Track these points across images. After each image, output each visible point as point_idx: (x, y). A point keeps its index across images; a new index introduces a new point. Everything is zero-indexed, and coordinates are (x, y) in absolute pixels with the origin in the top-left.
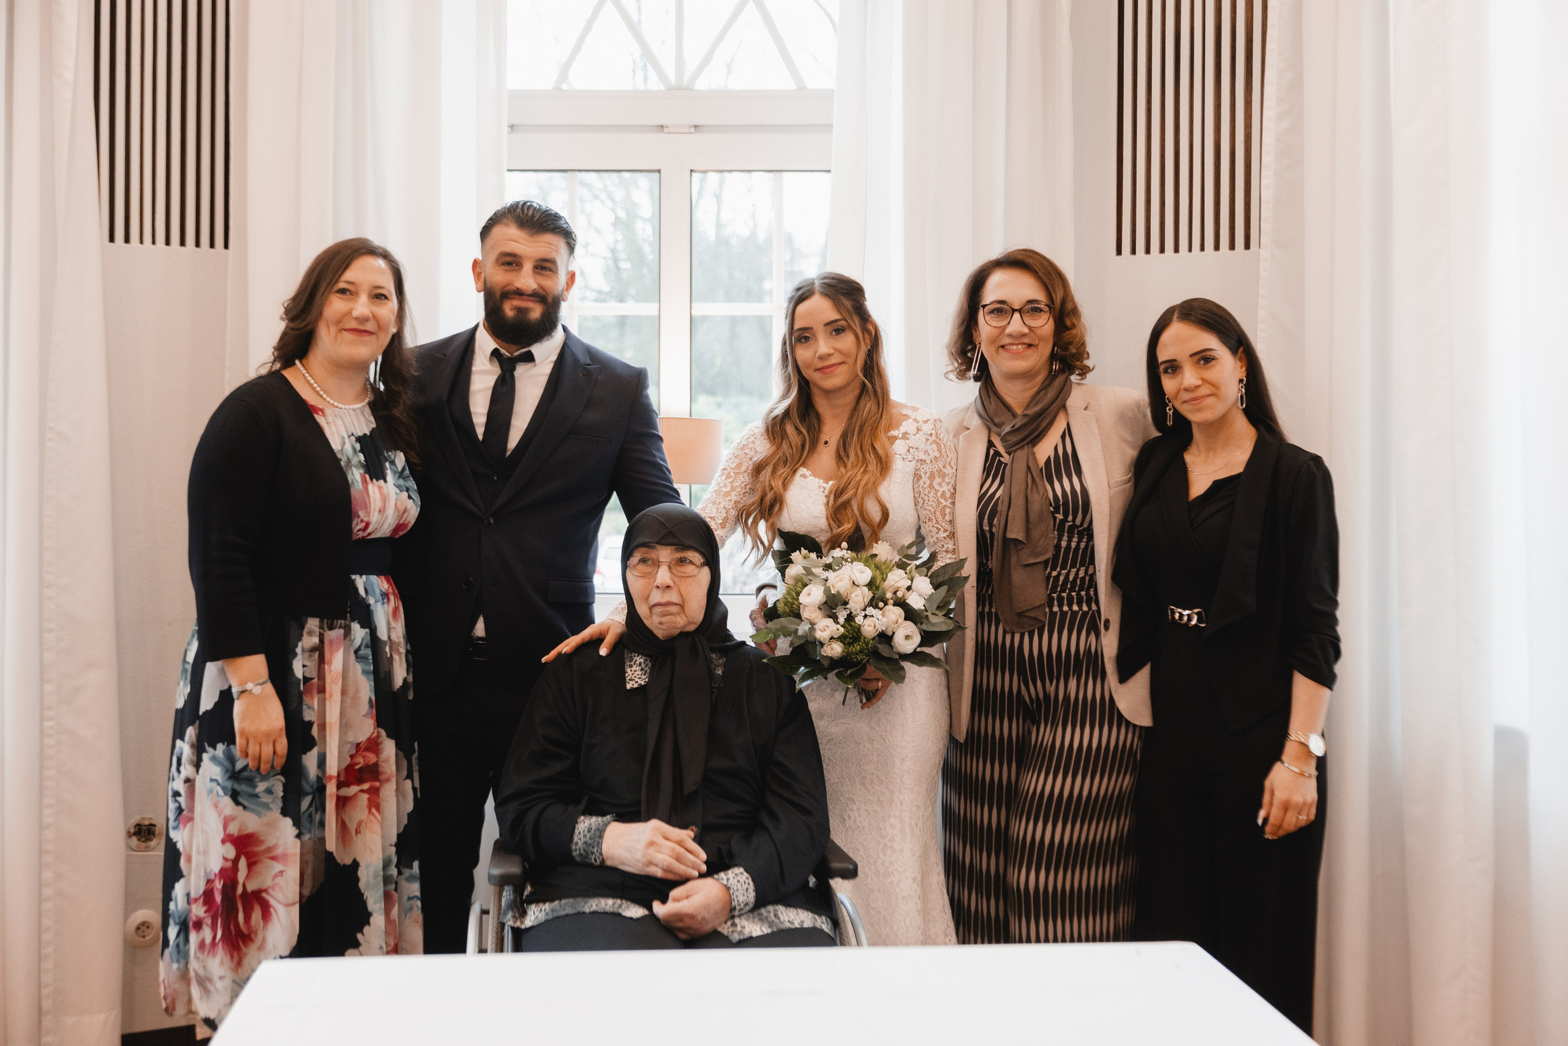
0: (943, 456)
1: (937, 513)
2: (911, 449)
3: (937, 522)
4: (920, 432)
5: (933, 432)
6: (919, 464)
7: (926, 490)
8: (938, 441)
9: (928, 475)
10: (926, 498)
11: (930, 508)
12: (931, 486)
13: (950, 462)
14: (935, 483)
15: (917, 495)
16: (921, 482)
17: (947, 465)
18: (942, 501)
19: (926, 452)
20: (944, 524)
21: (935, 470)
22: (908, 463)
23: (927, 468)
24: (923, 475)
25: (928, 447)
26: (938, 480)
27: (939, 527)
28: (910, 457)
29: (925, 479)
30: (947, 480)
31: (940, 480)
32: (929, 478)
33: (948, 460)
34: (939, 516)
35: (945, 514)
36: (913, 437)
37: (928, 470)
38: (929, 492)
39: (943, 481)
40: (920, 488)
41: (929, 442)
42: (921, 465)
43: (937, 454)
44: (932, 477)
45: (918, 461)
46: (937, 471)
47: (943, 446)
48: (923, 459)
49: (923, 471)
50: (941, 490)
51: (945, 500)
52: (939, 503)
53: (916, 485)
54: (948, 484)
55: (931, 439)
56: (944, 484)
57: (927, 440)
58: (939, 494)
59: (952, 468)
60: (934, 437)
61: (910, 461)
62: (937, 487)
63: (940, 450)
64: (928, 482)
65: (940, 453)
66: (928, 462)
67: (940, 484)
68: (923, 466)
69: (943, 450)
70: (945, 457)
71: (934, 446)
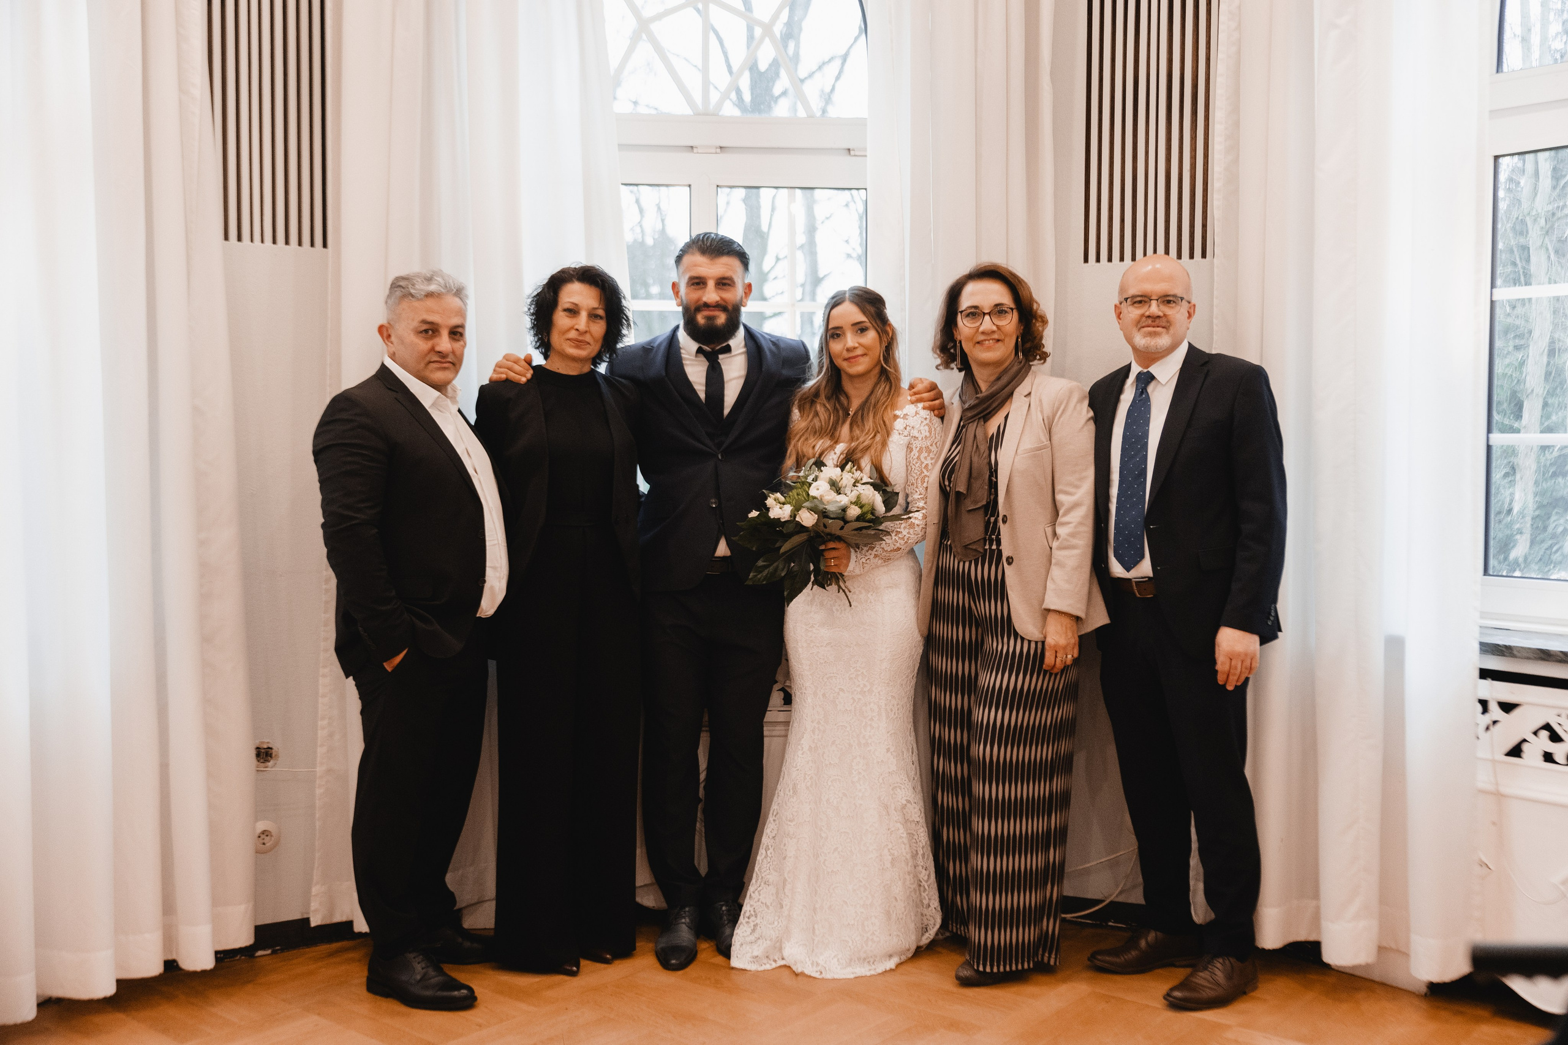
0: (932, 437)
1: (919, 480)
2: (908, 427)
3: (917, 487)
4: (917, 415)
5: (928, 417)
6: (912, 439)
7: (915, 461)
9: (918, 449)
10: (913, 467)
11: (915, 475)
12: (918, 458)
13: (938, 442)
15: (908, 464)
16: (912, 454)
17: (934, 444)
18: (925, 471)
19: (919, 431)
21: (924, 446)
22: (903, 438)
23: (917, 444)
24: (914, 449)
25: (922, 428)
26: (924, 454)
27: (918, 490)
28: (906, 433)
29: (915, 452)
32: (918, 451)
34: (920, 482)
36: (912, 418)
37: (918, 445)
38: (917, 463)
39: (928, 456)
40: (911, 459)
41: (924, 424)
42: (914, 440)
43: (928, 434)
44: (920, 451)
45: (912, 437)
47: (933, 429)
48: (917, 436)
49: (915, 445)
50: (926, 462)
52: (922, 472)
53: (909, 456)
54: (932, 459)
55: (925, 422)
57: (922, 422)
58: (923, 466)
59: (937, 447)
60: (928, 421)
61: (905, 436)
62: (923, 460)
63: (930, 432)
64: (917, 454)
65: (930, 434)
66: (920, 439)
67: (926, 458)
68: (915, 442)
69: (933, 432)
70: (934, 438)
71: (927, 428)
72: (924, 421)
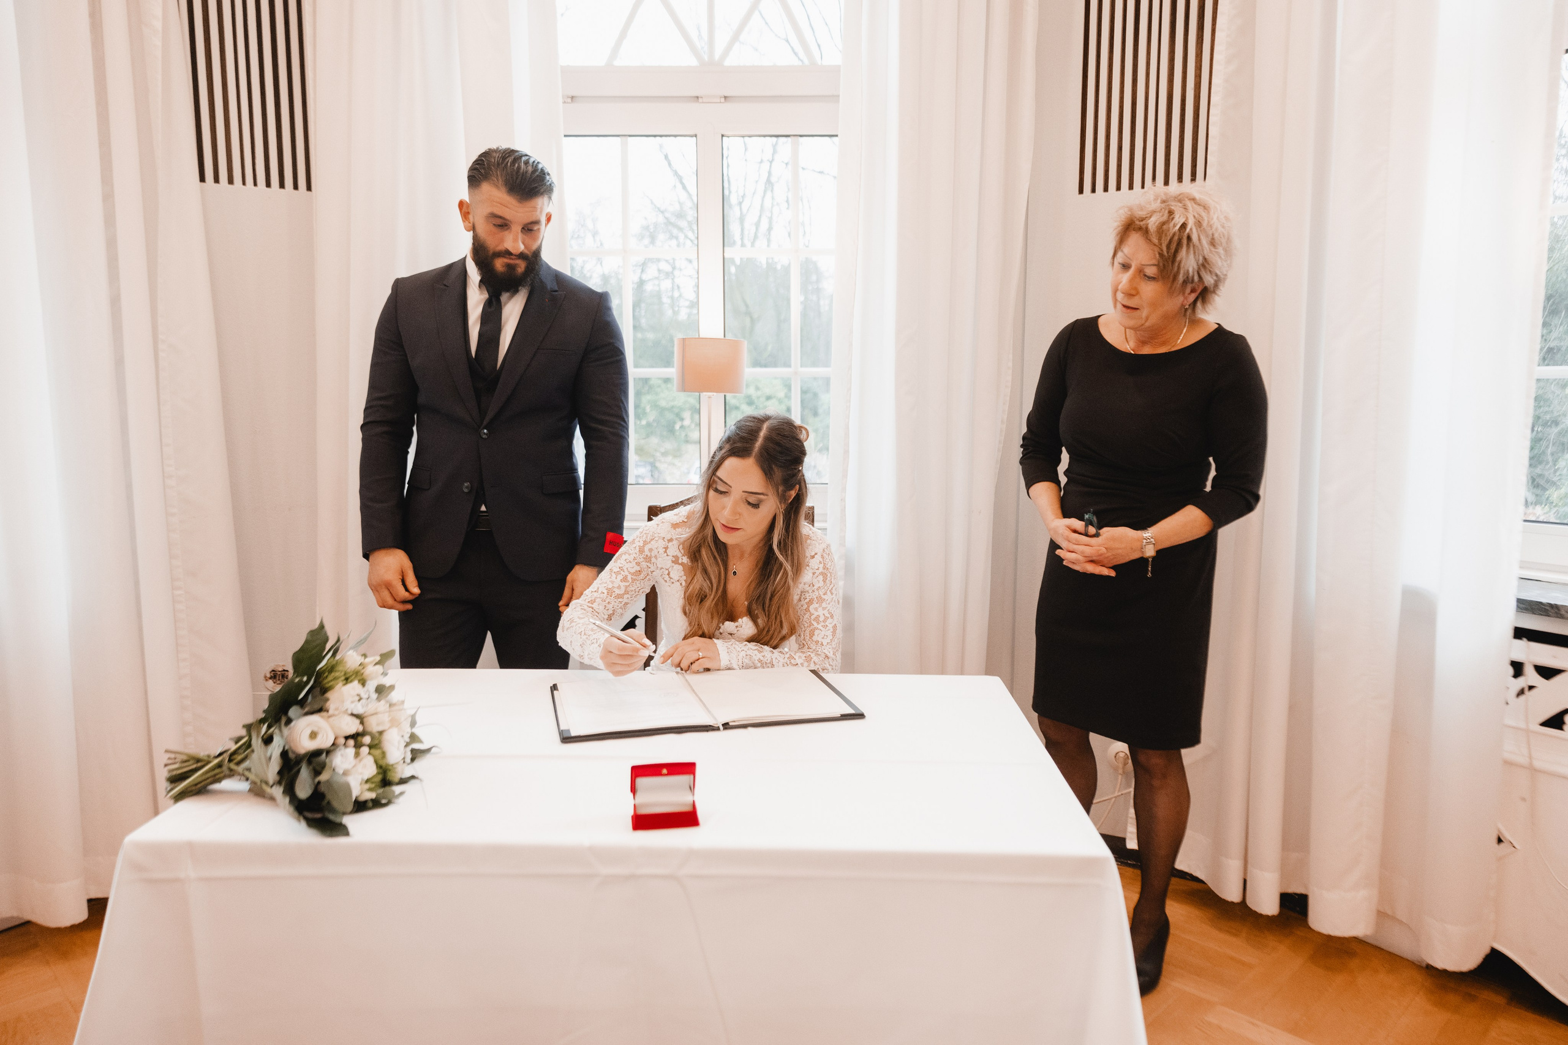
0: (826, 585)
3: (804, 639)
7: (802, 612)
8: (825, 571)
9: (807, 600)
12: (807, 610)
13: (832, 589)
14: (811, 608)
17: (828, 592)
18: (815, 624)
20: (810, 642)
21: (814, 597)
26: (815, 605)
30: (824, 605)
31: (817, 605)
32: (807, 603)
33: (832, 585)
35: (814, 635)
37: (808, 597)
38: (805, 615)
39: (820, 606)
43: (821, 584)
44: (810, 602)
46: (817, 598)
47: (829, 575)
50: (816, 614)
51: (818, 623)
52: (811, 624)
56: (820, 609)
58: (813, 617)
59: (832, 594)
60: (821, 570)
62: (812, 611)
64: (805, 606)
65: (823, 581)
67: (816, 609)
69: (828, 579)
70: (828, 585)
71: (821, 578)
72: (817, 571)
